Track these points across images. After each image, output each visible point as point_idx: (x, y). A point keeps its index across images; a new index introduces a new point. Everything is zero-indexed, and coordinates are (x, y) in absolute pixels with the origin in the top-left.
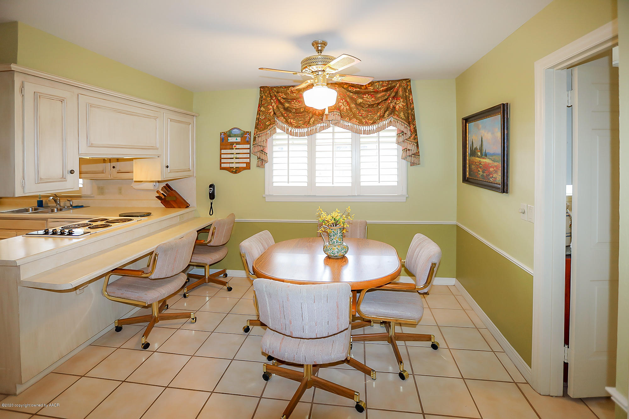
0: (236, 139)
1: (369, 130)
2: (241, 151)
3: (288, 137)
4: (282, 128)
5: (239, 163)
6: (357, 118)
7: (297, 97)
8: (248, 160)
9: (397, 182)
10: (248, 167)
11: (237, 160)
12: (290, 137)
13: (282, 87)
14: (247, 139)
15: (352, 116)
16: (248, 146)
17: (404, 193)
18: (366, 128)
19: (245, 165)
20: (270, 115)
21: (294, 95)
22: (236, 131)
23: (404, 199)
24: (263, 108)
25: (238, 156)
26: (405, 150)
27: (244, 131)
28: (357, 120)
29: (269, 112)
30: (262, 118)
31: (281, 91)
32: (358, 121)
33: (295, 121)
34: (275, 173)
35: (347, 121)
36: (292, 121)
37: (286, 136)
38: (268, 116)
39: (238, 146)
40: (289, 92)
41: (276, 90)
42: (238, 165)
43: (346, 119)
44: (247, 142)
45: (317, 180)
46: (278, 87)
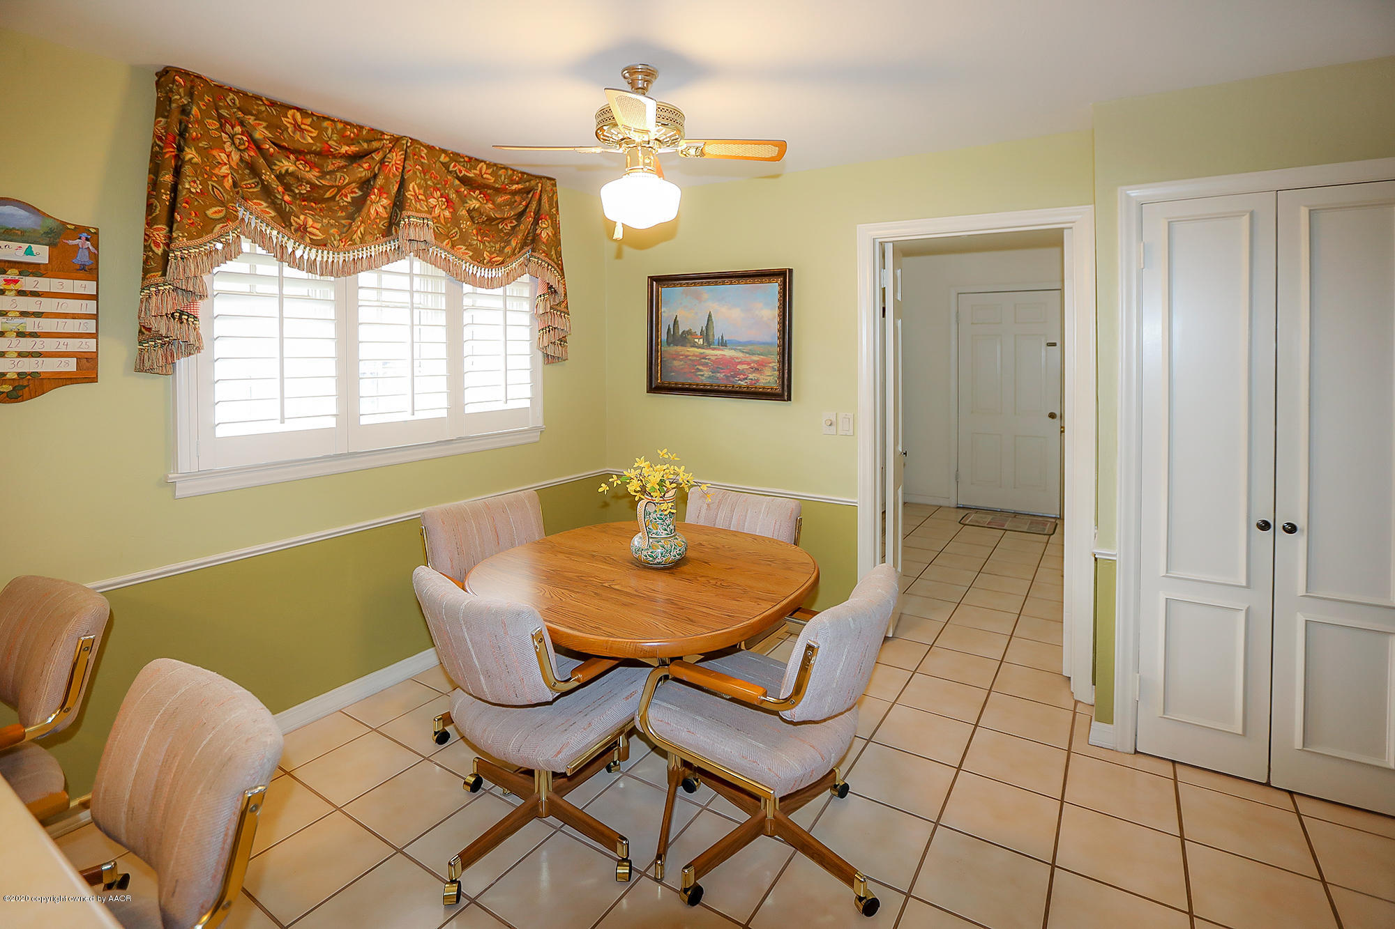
0: (29, 252)
1: (490, 277)
2: (48, 305)
3: (281, 270)
4: (261, 239)
5: (40, 355)
6: (471, 245)
7: (314, 148)
8: (89, 345)
9: (529, 400)
10: (87, 370)
11: (27, 345)
12: (289, 272)
13: (262, 101)
14: (83, 257)
15: (456, 238)
16: (89, 287)
17: (540, 423)
18: (486, 273)
19: (70, 365)
20: (221, 184)
21: (304, 138)
22: (13, 215)
23: (535, 437)
24: (194, 152)
25: (30, 325)
26: (548, 329)
27: (64, 224)
28: (467, 251)
29: (216, 171)
30: (193, 190)
31: (260, 112)
32: (471, 254)
33: (319, 226)
34: (221, 391)
35: (445, 251)
36: (310, 222)
37: (270, 267)
38: (213, 186)
39: (28, 283)
40: (288, 125)
41: (237, 102)
42: (29, 365)
43: (445, 243)
44: (83, 268)
45: (365, 407)
46: (245, 94)
